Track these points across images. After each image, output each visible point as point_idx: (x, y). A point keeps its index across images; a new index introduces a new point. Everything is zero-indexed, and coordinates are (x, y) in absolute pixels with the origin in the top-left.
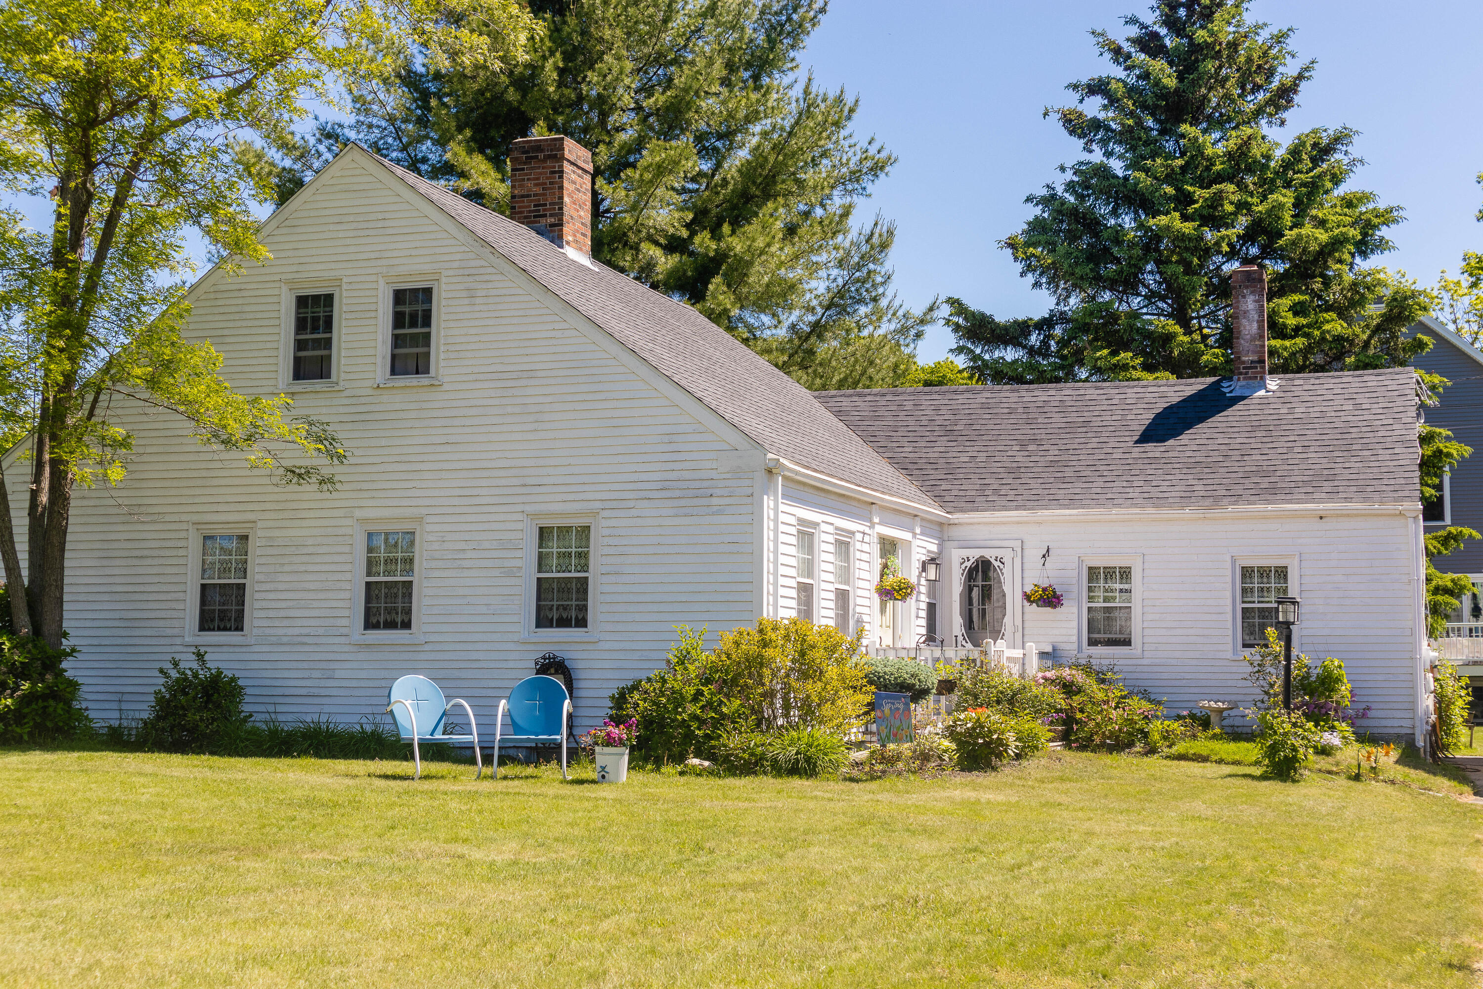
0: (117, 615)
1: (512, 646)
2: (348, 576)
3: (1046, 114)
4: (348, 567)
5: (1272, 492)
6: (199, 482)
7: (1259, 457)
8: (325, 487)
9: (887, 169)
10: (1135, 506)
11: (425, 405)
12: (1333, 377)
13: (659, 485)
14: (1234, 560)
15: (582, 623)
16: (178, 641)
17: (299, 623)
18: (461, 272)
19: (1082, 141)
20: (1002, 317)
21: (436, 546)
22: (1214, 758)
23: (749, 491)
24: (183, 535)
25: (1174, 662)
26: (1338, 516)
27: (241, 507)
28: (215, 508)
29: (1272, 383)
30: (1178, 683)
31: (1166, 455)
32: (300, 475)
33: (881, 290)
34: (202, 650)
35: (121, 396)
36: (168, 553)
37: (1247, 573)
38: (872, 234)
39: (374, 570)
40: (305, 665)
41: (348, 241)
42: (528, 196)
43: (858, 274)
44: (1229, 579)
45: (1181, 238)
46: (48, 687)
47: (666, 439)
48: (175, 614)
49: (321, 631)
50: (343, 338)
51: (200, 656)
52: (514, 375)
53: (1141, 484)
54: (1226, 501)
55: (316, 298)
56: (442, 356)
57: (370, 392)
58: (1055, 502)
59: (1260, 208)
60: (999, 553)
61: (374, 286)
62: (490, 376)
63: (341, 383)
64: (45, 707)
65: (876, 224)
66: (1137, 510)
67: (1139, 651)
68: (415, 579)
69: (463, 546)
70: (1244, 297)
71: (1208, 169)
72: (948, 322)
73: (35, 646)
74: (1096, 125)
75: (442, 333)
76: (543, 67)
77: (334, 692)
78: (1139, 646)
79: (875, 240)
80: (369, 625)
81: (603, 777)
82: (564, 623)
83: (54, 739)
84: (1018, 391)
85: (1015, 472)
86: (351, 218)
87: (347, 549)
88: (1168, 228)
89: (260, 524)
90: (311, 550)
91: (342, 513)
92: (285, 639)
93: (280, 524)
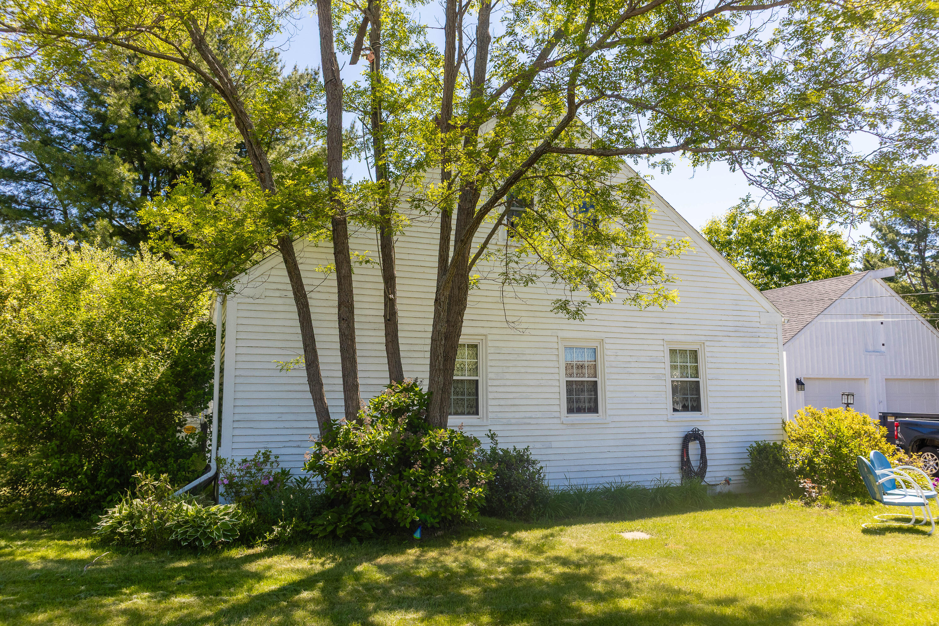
1: (664, 424)
2: (556, 377)
4: (556, 370)
13: (733, 329)
15: (696, 408)
17: (523, 408)
21: (613, 358)
23: (775, 336)
39: (570, 372)
40: (531, 439)
47: (734, 303)
49: (539, 415)
68: (599, 380)
69: (629, 359)
77: (552, 457)
80: (570, 410)
87: (554, 358)
89: (490, 337)
90: (528, 357)
91: (549, 333)
92: (513, 421)
93: (506, 338)
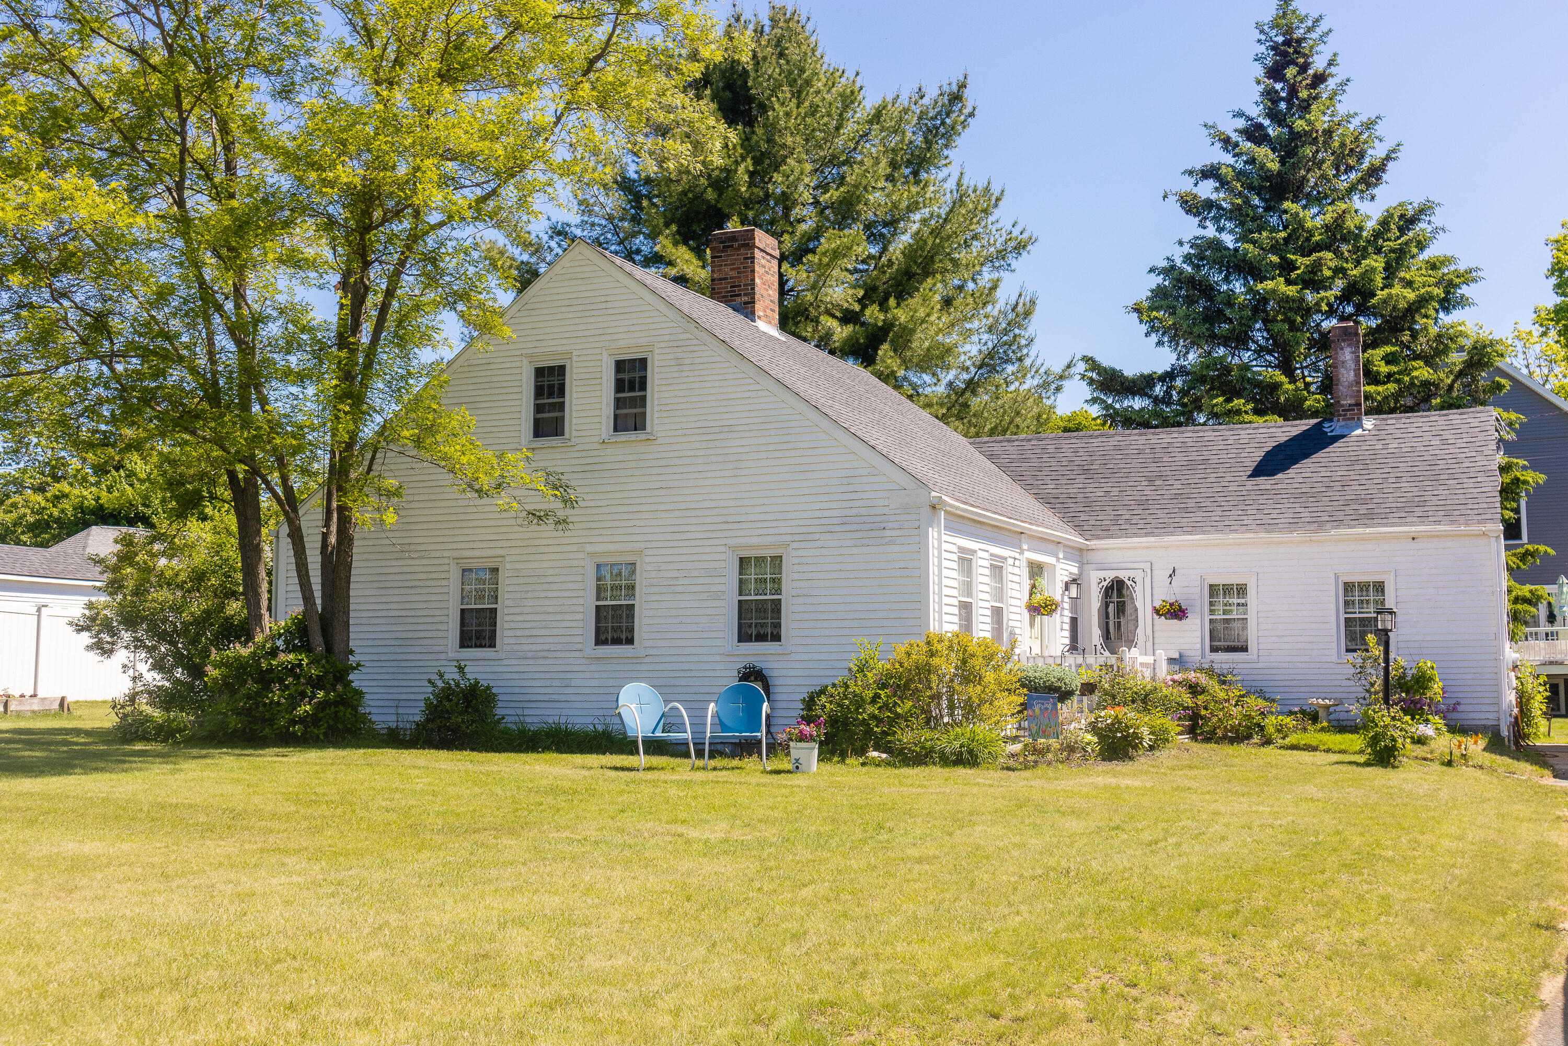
0: (393, 635)
1: (718, 658)
2: (581, 601)
3: (1165, 197)
4: (581, 593)
5: (1370, 518)
6: (458, 524)
7: (1357, 487)
8: (560, 527)
9: (1029, 248)
10: (1250, 531)
11: (643, 457)
12: (1422, 417)
13: (839, 521)
14: (1337, 577)
15: (777, 638)
16: (443, 656)
17: (541, 640)
18: (671, 344)
19: (1197, 219)
20: (1130, 371)
21: (653, 575)
22: (1322, 747)
23: (916, 524)
24: (445, 568)
25: (1285, 665)
26: (1428, 537)
27: (492, 545)
28: (471, 545)
29: (1369, 423)
30: (1287, 683)
31: (1276, 487)
32: (540, 517)
33: (1025, 351)
34: (463, 664)
35: (393, 454)
36: (433, 583)
37: (1348, 587)
38: (1017, 304)
39: (602, 595)
40: (548, 676)
41: (577, 321)
42: (725, 279)
43: (1005, 338)
44: (1333, 593)
45: (1288, 299)
46: (339, 696)
47: (845, 481)
48: (440, 634)
49: (559, 647)
50: (574, 402)
51: (461, 669)
52: (717, 430)
53: (1255, 512)
54: (1329, 525)
55: (551, 369)
56: (656, 415)
57: (597, 446)
58: (1179, 529)
59: (1355, 272)
60: (1131, 574)
61: (598, 357)
62: (697, 431)
63: (573, 439)
64: (336, 712)
65: (1020, 295)
66: (1252, 535)
67: (1255, 657)
68: (637, 603)
69: (676, 574)
70: (1342, 349)
71: (1308, 239)
72: (1083, 377)
73: (327, 662)
74: (1210, 204)
75: (656, 396)
76: (736, 170)
77: (572, 698)
78: (1255, 652)
79: (1020, 309)
80: (599, 641)
81: (797, 768)
82: (761, 638)
83: (344, 738)
84: (1145, 434)
85: (1144, 503)
86: (580, 301)
87: (579, 578)
88: (1274, 291)
89: (508, 559)
90: (550, 579)
91: (574, 548)
92: (530, 654)
93: (524, 558)
